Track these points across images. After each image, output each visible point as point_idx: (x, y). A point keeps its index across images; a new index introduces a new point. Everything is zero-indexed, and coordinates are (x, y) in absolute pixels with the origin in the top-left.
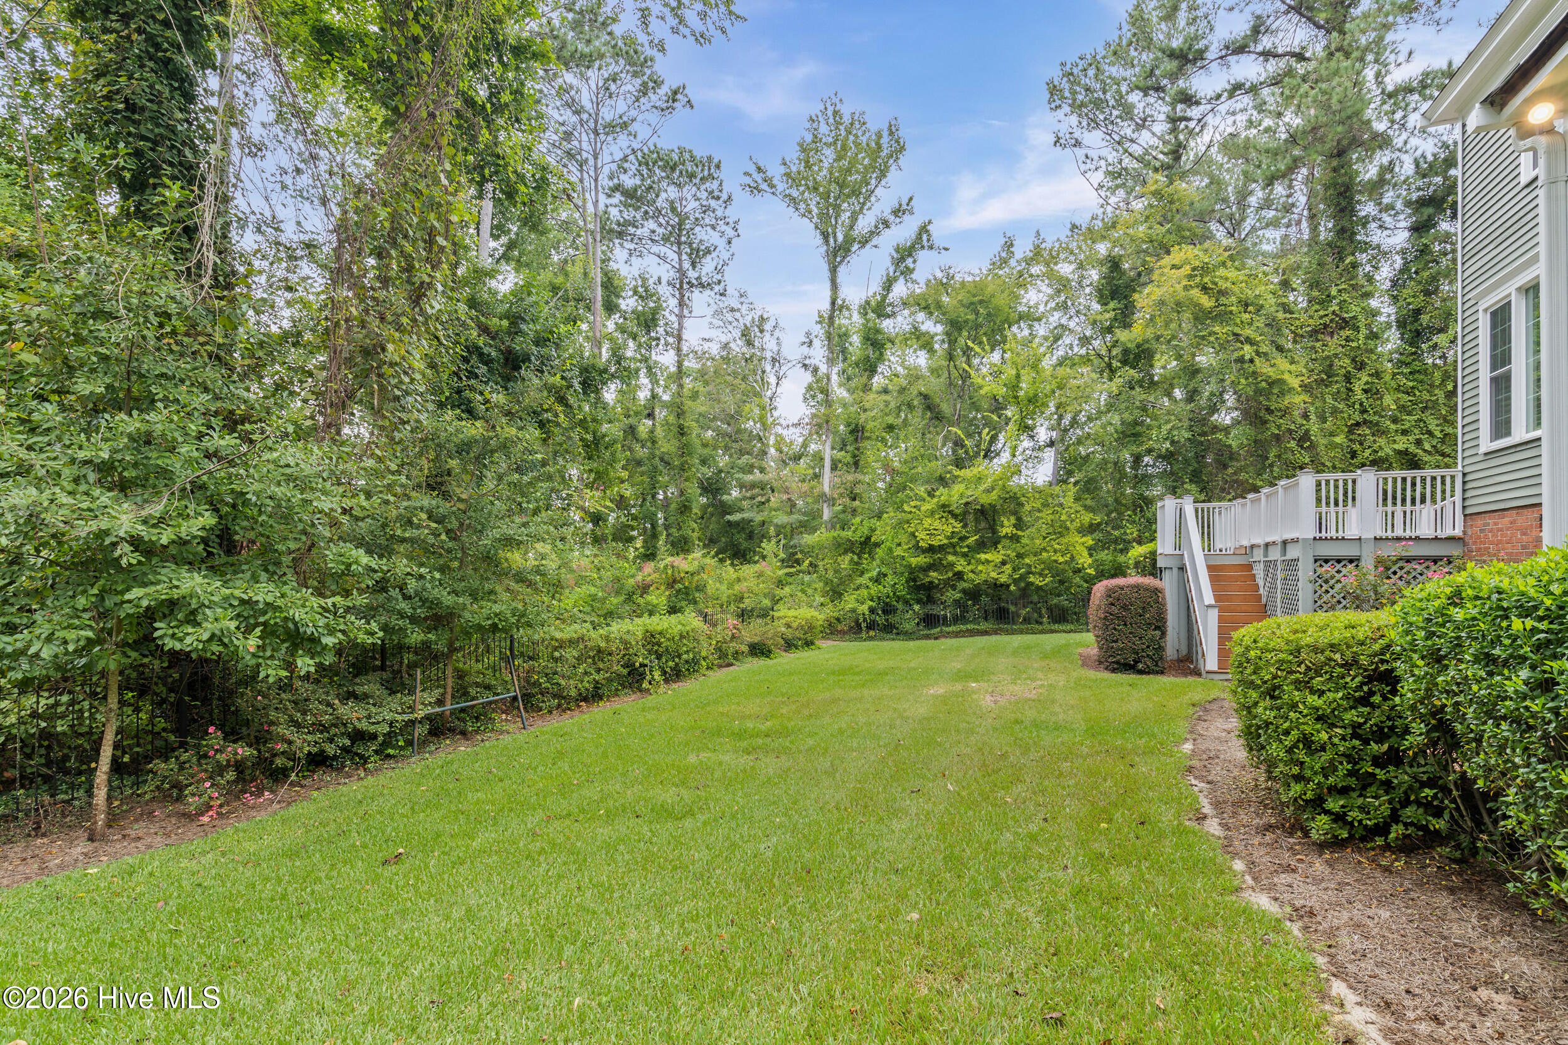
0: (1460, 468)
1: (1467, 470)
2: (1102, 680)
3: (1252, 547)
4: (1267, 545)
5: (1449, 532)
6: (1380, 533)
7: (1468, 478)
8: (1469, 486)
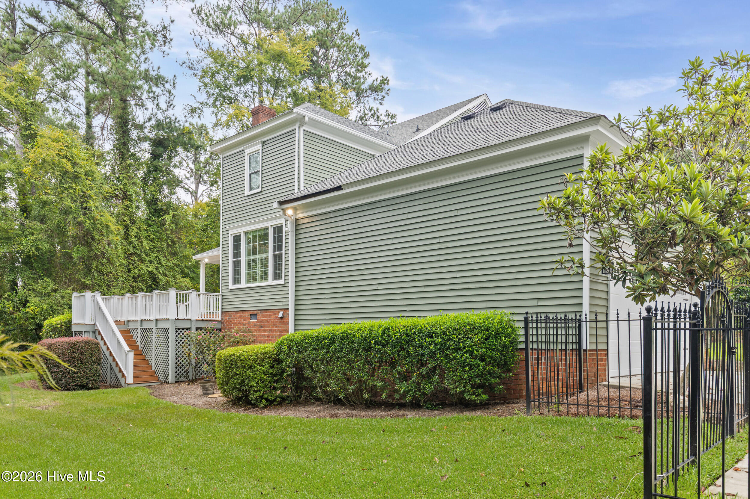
0: (221, 293)
1: (224, 294)
2: (76, 394)
3: (128, 321)
4: (142, 321)
5: (217, 319)
6: (197, 318)
7: (224, 297)
8: (224, 301)
